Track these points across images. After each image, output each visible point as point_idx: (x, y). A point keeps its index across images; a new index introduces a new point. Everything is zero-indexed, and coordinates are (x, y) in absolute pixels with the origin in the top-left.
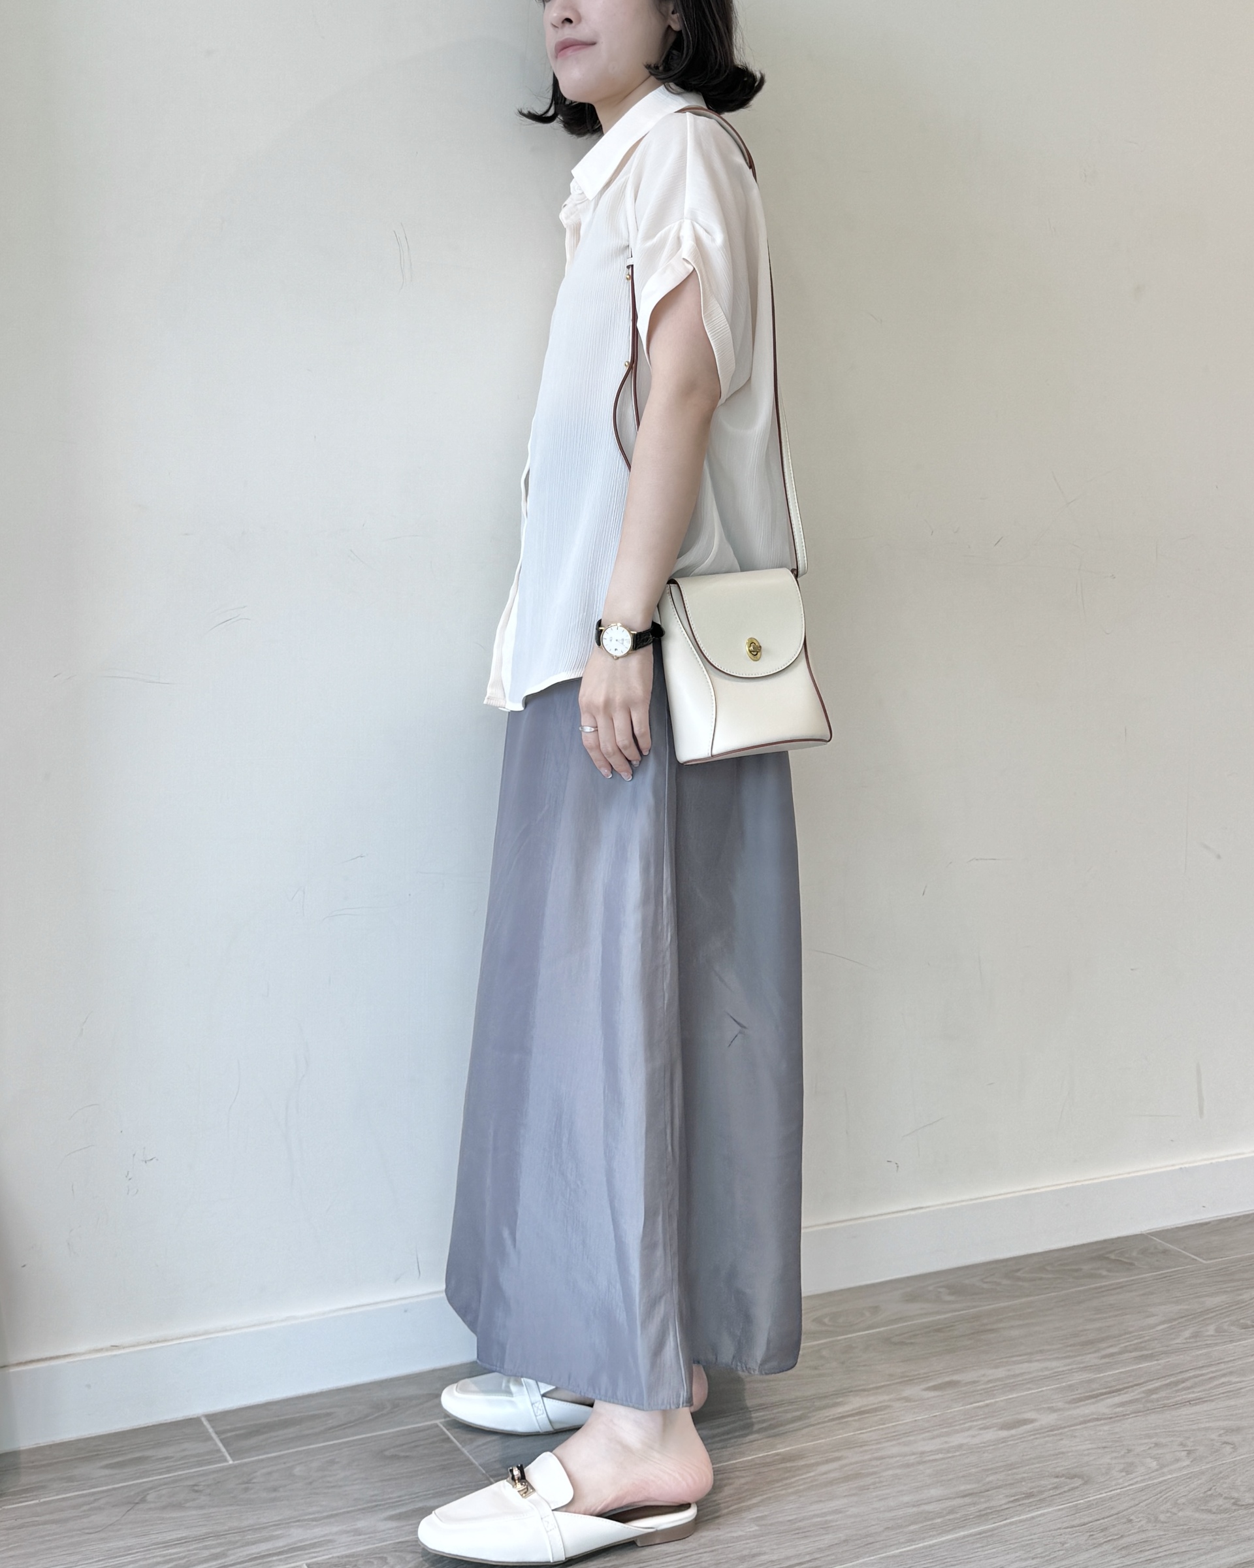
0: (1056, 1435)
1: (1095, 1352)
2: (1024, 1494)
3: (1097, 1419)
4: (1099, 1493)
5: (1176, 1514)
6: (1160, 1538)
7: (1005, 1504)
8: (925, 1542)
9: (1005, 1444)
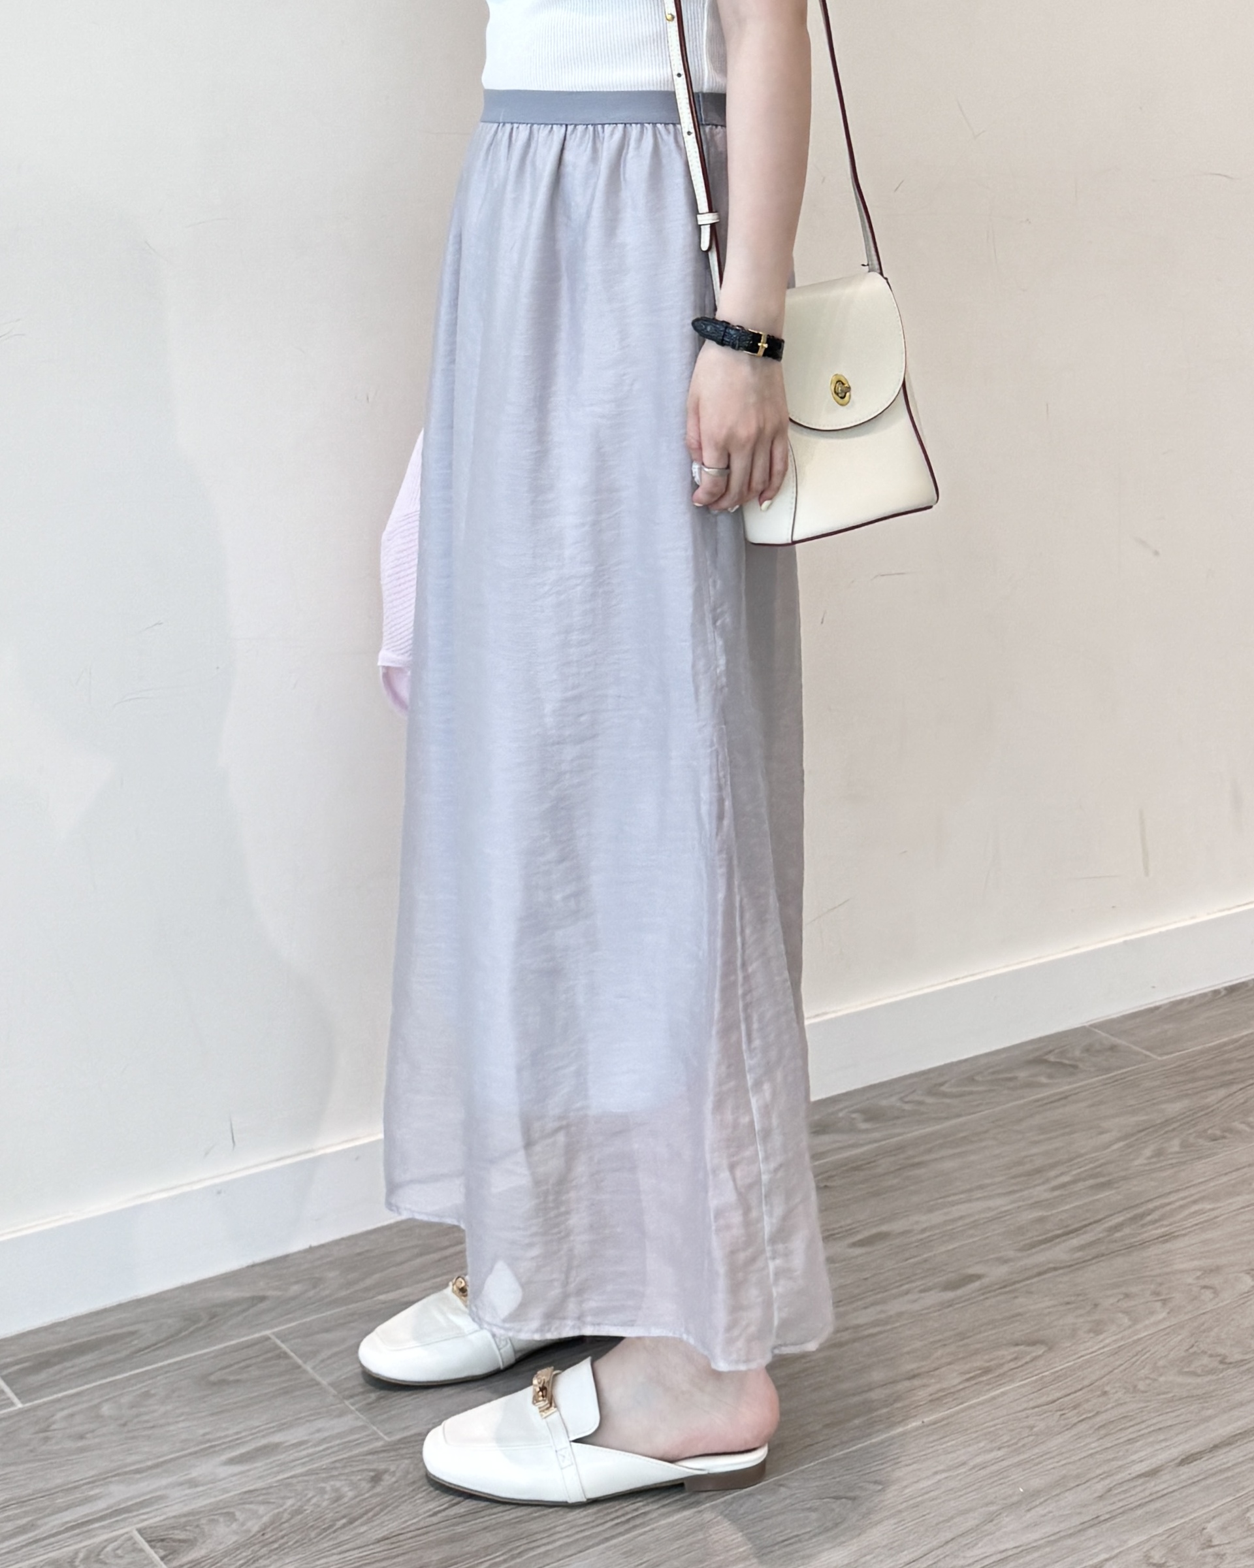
0: (1008, 1292)
1: (1043, 1183)
2: (979, 1369)
3: (1055, 1269)
4: (1066, 1361)
5: (1155, 1380)
9: (951, 1309)
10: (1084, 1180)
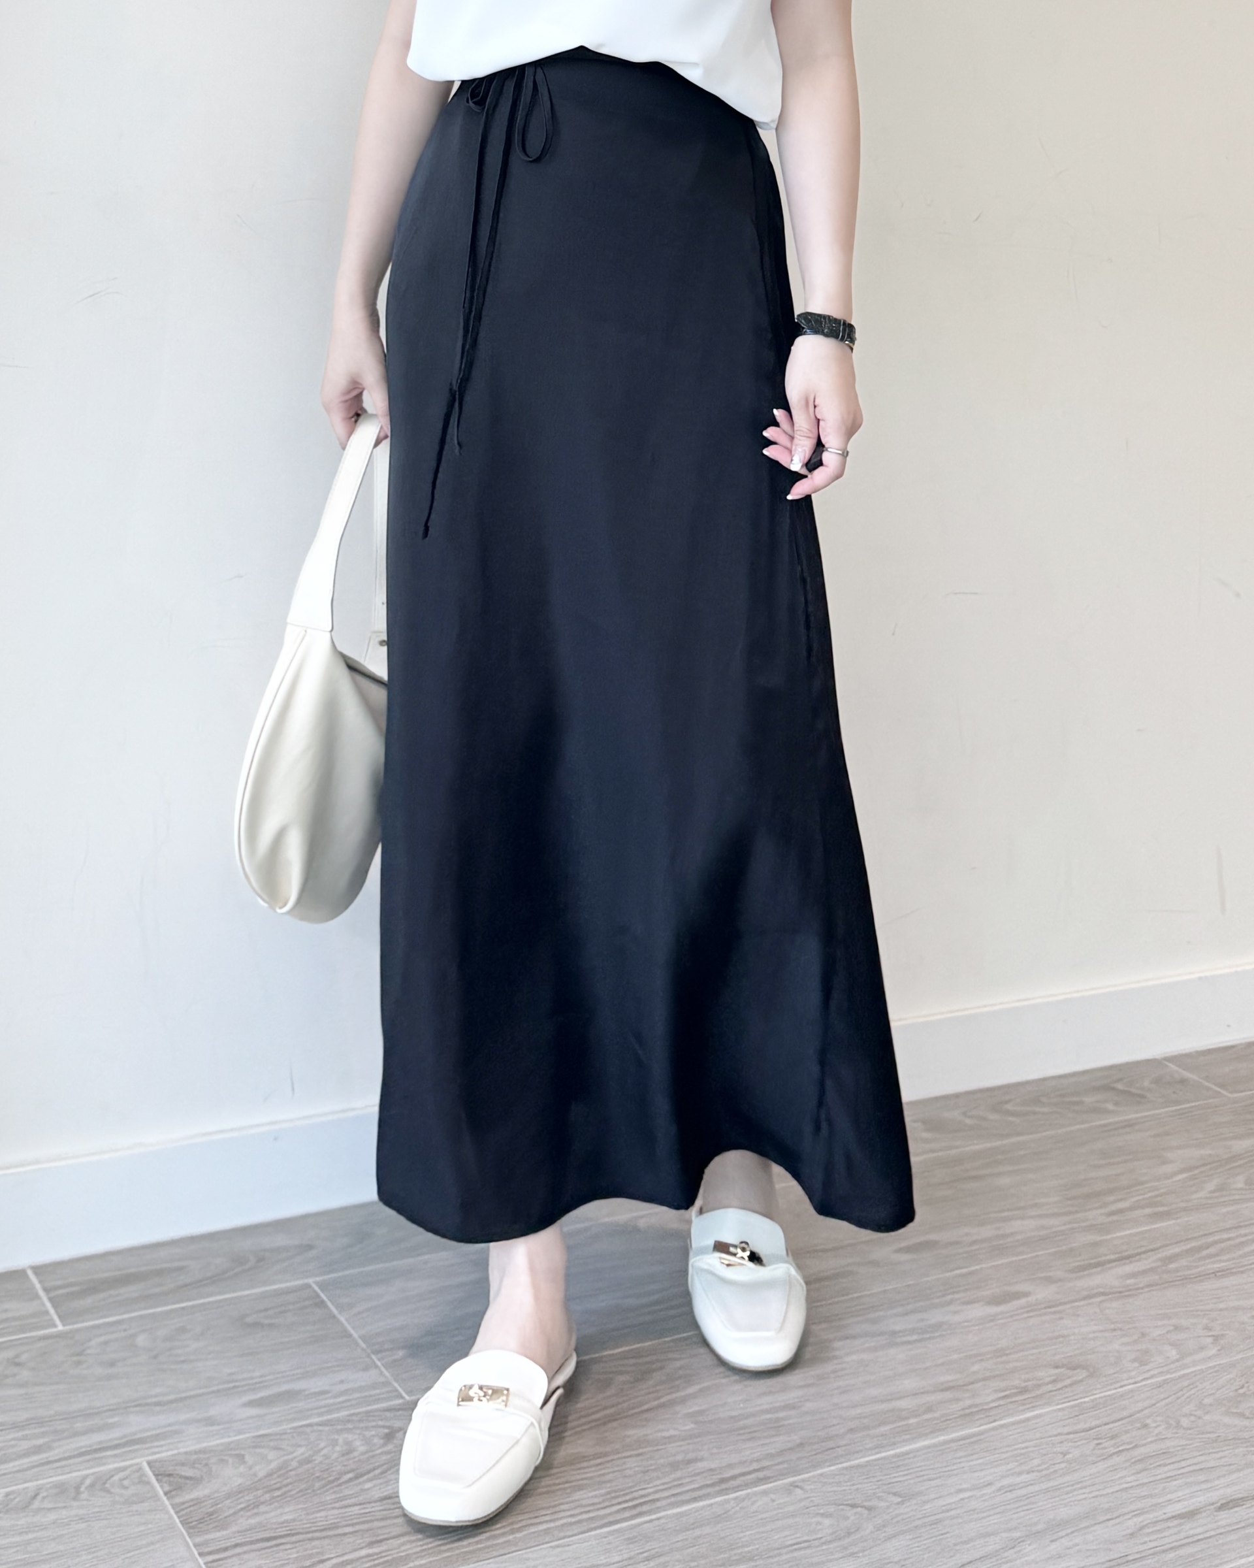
0: (1055, 1313)
1: (1101, 1207)
2: (1016, 1388)
3: (1103, 1294)
4: (1106, 1389)
5: (1200, 1418)
6: (1184, 1449)
7: (993, 1401)
8: (898, 1448)
9: (992, 1324)
10: (1142, 1207)
